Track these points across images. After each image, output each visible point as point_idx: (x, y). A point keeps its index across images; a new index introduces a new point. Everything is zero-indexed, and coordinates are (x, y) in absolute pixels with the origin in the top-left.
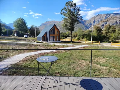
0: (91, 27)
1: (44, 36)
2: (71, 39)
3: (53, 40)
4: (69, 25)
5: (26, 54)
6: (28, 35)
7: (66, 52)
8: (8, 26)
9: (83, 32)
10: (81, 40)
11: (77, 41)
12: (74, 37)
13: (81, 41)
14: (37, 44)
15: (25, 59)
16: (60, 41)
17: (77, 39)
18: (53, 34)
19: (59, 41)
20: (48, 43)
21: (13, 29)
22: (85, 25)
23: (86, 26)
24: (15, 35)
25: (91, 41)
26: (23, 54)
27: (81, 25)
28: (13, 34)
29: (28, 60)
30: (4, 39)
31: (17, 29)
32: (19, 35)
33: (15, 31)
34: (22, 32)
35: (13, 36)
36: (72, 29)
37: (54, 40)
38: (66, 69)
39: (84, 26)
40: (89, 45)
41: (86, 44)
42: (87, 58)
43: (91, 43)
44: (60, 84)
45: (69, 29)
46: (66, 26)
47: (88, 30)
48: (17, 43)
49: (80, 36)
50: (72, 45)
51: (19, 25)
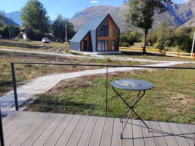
0: (190, 21)
1: (85, 39)
2: (144, 48)
3: (103, 48)
4: (141, 15)
5: (57, 75)
6: (49, 37)
7: (138, 75)
8: (8, 17)
9: (171, 31)
10: (167, 50)
11: (158, 53)
12: (149, 44)
13: (168, 53)
14: (73, 57)
15: (60, 86)
16: (119, 52)
17: (156, 48)
18: (105, 36)
19: (116, 52)
20: (94, 55)
21: (19, 25)
22: (175, 15)
23: (177, 19)
24: (25, 36)
25: (192, 54)
26: (52, 76)
27: (167, 14)
28: (19, 35)
29: (66, 87)
30: (4, 45)
31: (28, 23)
32: (32, 36)
33: (24, 28)
34: (38, 31)
35: (21, 40)
36: (147, 25)
37: (106, 48)
38: (146, 110)
39: (173, 18)
40: (187, 62)
41: (179, 59)
42: (187, 90)
43: (191, 57)
44: (155, 134)
45: (140, 25)
46: (134, 17)
47: (182, 26)
48: (33, 54)
49: (162, 40)
50: (146, 61)
51: (32, 16)
